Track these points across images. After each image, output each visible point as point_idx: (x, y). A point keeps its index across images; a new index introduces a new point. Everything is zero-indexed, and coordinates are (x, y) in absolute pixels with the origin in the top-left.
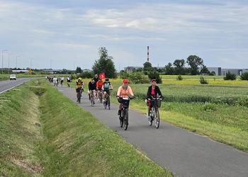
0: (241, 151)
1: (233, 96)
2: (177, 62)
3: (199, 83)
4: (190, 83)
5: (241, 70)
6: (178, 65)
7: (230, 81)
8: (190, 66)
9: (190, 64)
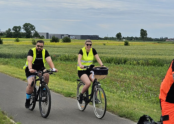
0: (57, 94)
1: (56, 53)
2: (15, 28)
3: (31, 44)
4: (25, 44)
5: (63, 35)
6: (16, 31)
7: (54, 43)
8: (25, 32)
9: (25, 30)
